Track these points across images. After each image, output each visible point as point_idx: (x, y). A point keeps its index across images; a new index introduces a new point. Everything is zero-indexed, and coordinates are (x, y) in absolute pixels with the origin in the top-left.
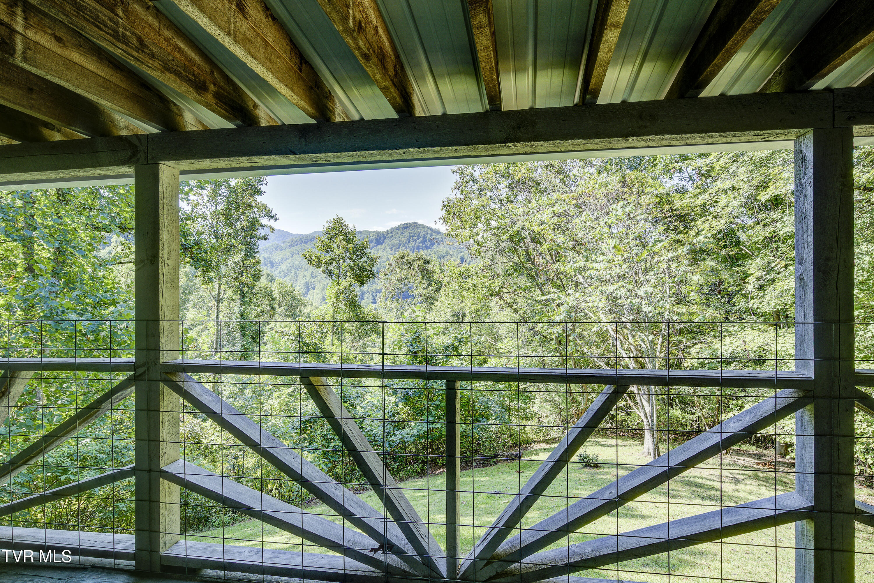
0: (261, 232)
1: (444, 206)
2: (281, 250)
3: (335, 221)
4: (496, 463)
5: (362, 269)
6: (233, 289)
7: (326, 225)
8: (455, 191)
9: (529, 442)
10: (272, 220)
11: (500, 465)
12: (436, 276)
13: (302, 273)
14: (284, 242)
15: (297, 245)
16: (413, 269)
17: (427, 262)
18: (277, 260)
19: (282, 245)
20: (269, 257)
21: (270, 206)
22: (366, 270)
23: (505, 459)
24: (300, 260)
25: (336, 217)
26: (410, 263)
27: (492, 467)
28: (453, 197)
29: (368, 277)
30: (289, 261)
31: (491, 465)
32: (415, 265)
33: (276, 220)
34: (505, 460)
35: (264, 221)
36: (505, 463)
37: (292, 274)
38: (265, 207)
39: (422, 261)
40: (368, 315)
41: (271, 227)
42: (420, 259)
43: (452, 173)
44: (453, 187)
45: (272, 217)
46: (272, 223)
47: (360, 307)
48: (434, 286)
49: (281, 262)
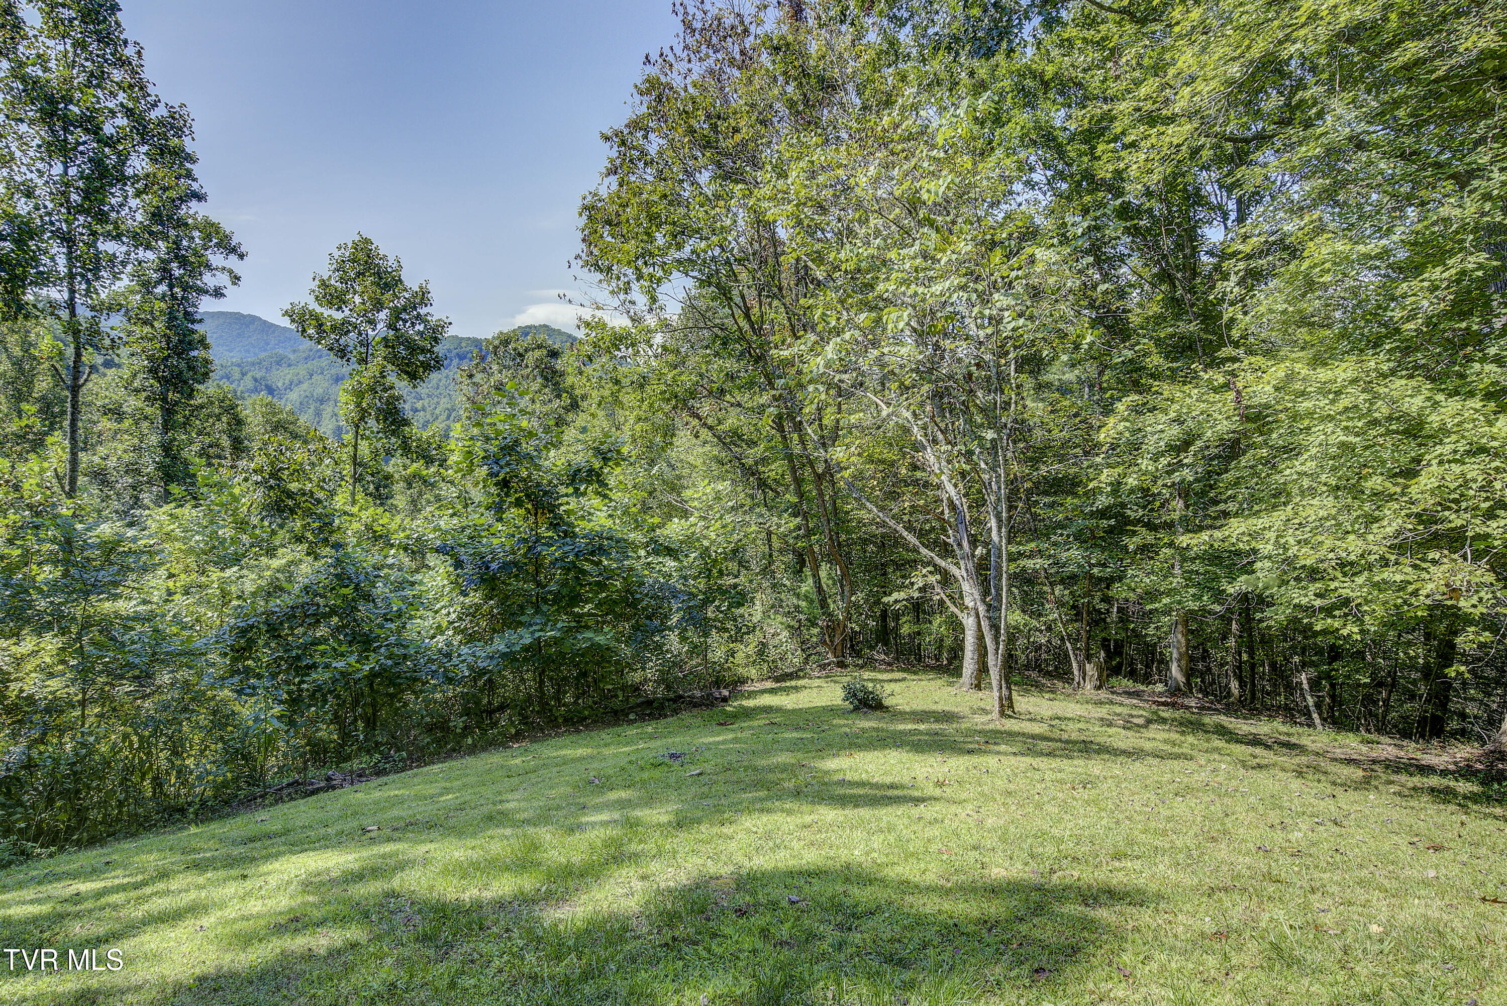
0: (209, 280)
1: (585, 208)
2: (289, 365)
3: (355, 246)
4: (676, 712)
5: (413, 348)
6: (144, 394)
7: (337, 254)
8: (607, 181)
9: (743, 681)
10: (233, 258)
11: (685, 715)
12: (570, 380)
13: (329, 410)
14: (294, 351)
15: (320, 357)
16: (527, 367)
17: (554, 354)
18: (280, 385)
19: (292, 357)
20: (263, 378)
21: (227, 227)
22: (423, 351)
23: (694, 704)
24: (326, 385)
25: (357, 238)
26: (520, 355)
27: (670, 719)
28: (604, 192)
29: (427, 367)
30: (305, 386)
31: (666, 716)
32: (531, 358)
33: (241, 256)
34: (695, 707)
35: (216, 259)
36: (695, 711)
37: (310, 411)
38: (216, 227)
39: (545, 352)
40: (429, 444)
41: (231, 272)
42: (539, 347)
43: (601, 142)
44: (604, 171)
45: (233, 250)
46: (232, 262)
47: (406, 423)
48: (566, 400)
49: (289, 387)
